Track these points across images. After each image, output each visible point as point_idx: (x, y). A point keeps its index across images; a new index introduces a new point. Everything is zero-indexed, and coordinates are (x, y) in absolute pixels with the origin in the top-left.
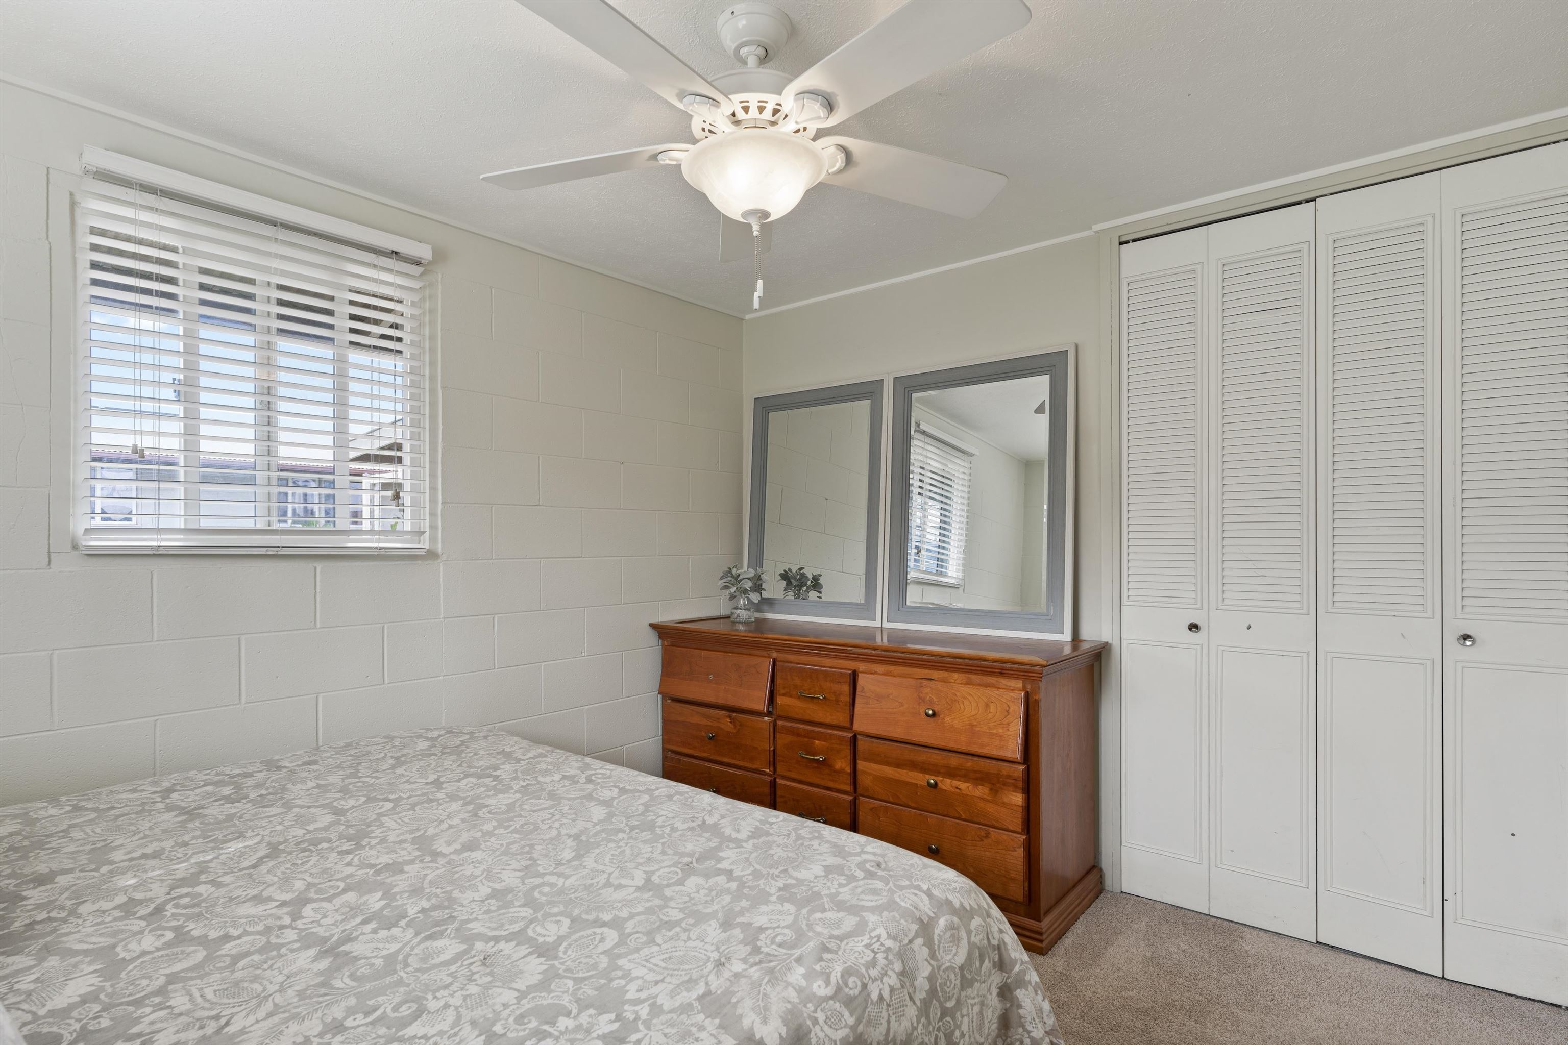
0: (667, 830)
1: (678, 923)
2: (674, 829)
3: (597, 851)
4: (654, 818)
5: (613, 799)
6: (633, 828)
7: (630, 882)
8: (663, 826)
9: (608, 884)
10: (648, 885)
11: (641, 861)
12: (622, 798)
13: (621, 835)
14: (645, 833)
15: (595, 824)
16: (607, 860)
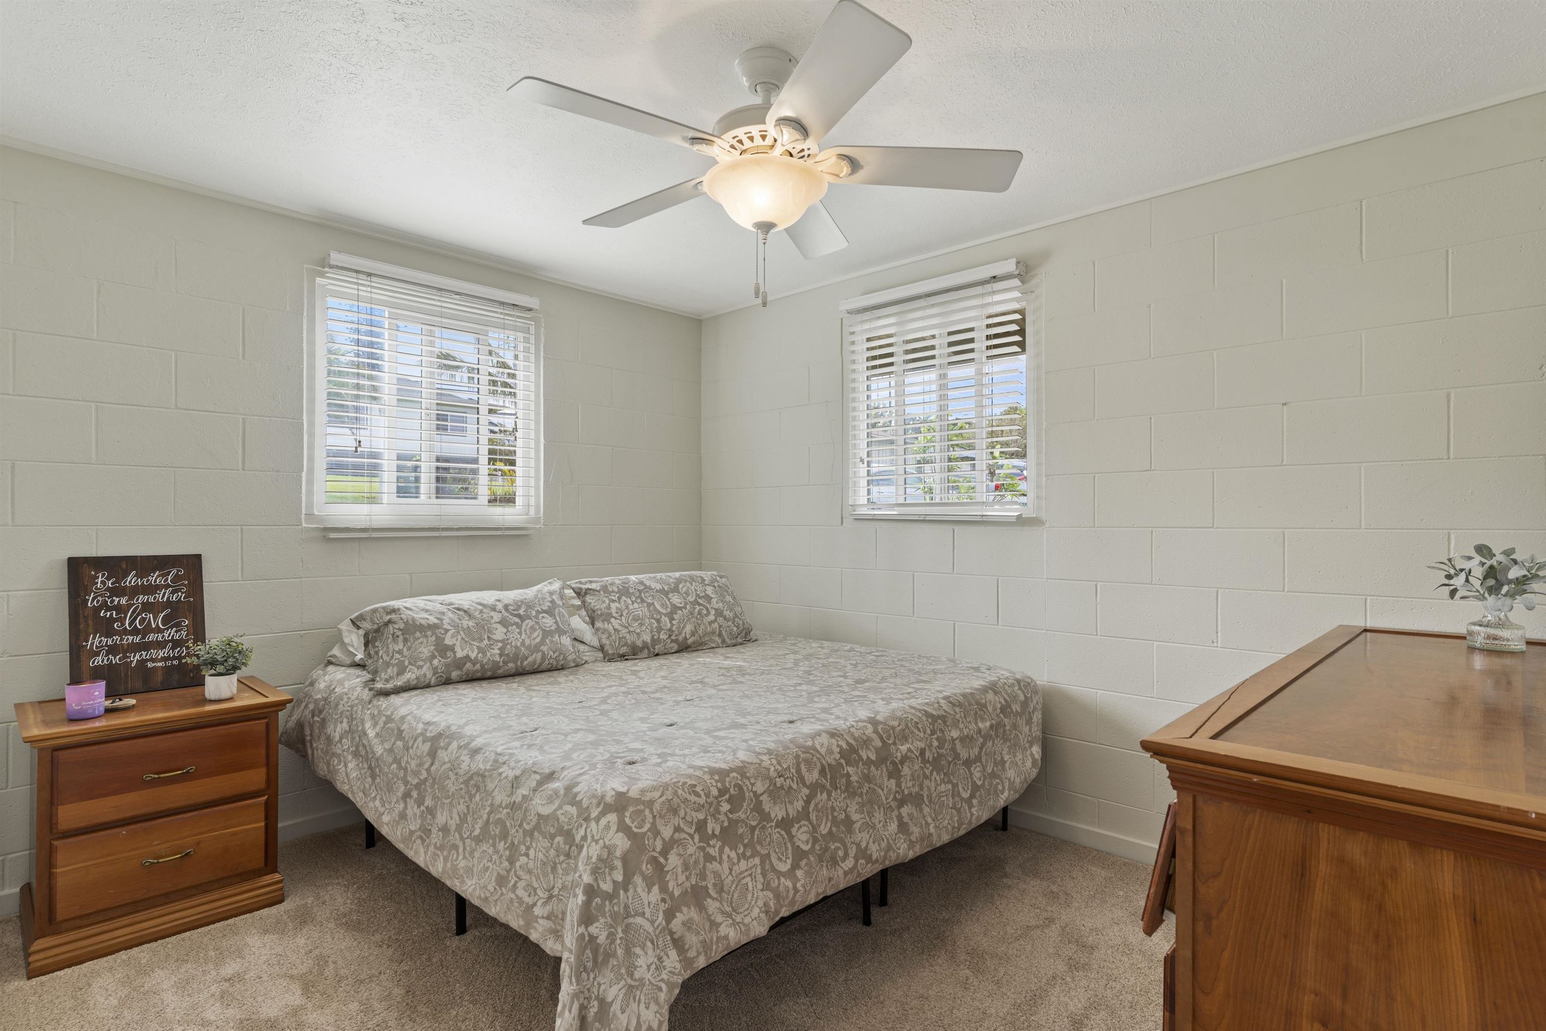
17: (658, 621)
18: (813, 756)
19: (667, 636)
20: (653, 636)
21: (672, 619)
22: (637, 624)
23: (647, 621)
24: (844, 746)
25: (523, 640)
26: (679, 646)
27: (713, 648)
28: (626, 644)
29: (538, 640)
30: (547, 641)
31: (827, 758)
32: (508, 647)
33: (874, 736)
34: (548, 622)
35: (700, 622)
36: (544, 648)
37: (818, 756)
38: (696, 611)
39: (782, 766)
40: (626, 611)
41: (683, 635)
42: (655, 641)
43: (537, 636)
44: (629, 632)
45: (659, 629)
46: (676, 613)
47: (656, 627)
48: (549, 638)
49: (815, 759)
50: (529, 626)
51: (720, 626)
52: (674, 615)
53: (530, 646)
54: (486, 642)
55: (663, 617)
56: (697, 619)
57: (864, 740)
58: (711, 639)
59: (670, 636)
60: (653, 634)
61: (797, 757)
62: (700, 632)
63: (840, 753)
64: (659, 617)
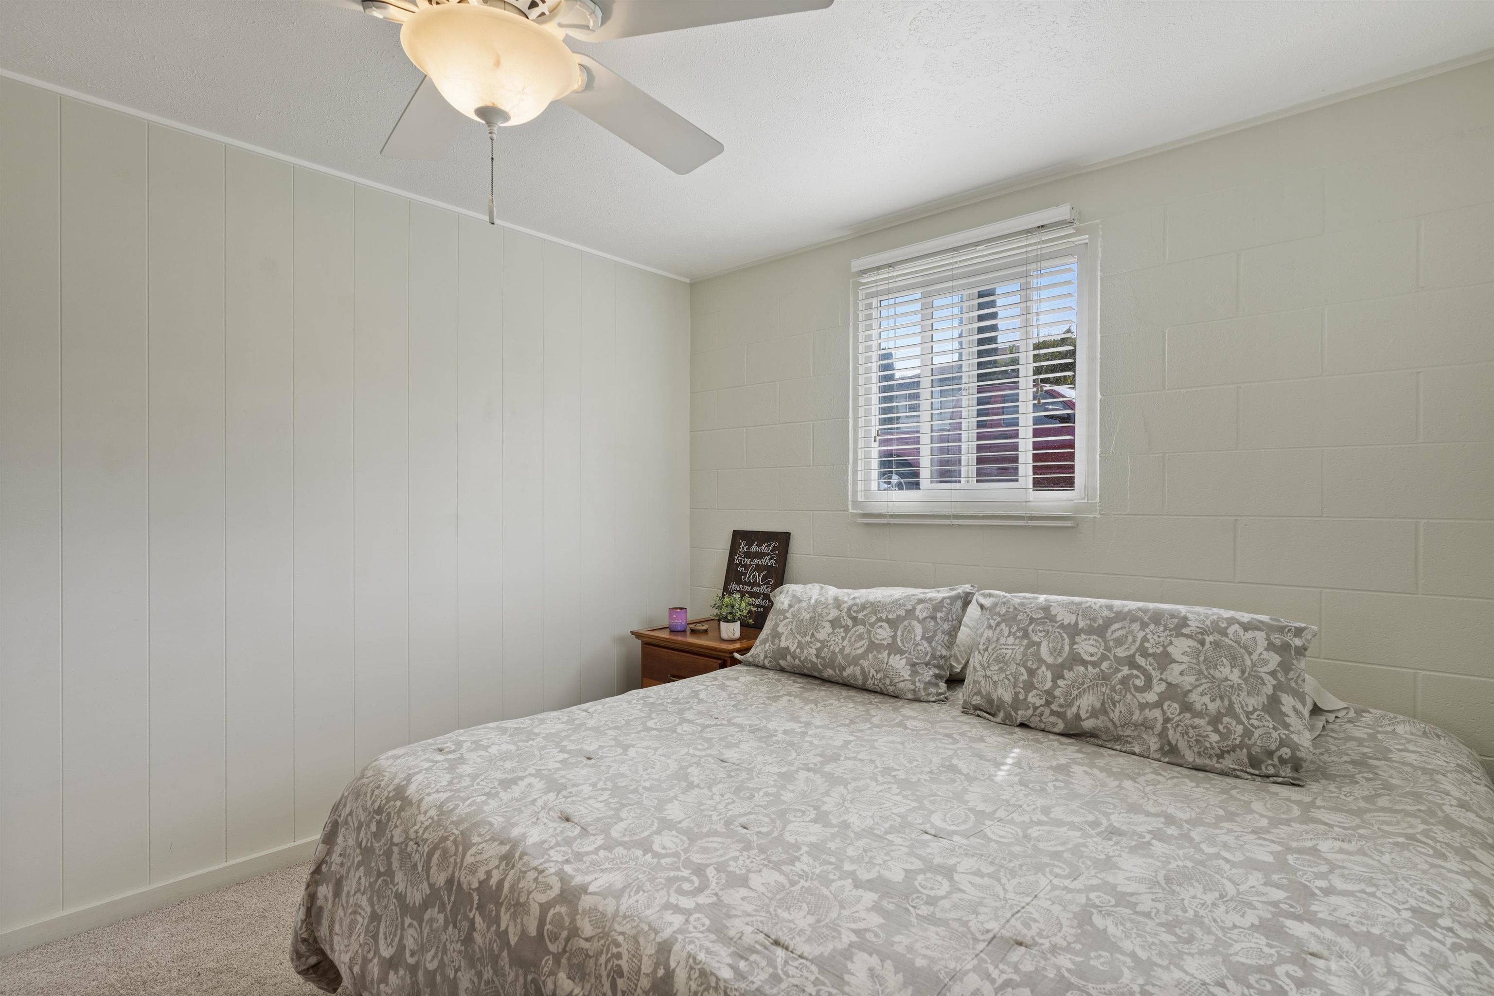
0: (600, 785)
1: (610, 729)
2: (594, 785)
3: (668, 772)
4: (611, 800)
5: (658, 832)
6: (635, 791)
7: (638, 750)
8: (603, 789)
9: (656, 749)
10: (626, 748)
11: (630, 762)
12: (646, 833)
13: (647, 784)
14: (624, 784)
15: (675, 798)
16: (658, 764)
17: (1031, 673)
18: (455, 855)
19: (1043, 702)
20: (1017, 694)
21: (1058, 676)
22: (997, 668)
23: (1013, 667)
24: (493, 881)
25: (844, 647)
26: (1066, 724)
27: (1134, 754)
28: (979, 693)
29: (860, 651)
30: (870, 656)
31: (463, 872)
32: (826, 649)
33: (535, 910)
34: (883, 633)
35: (1117, 698)
36: (865, 663)
37: (458, 860)
38: (1120, 675)
39: (423, 834)
40: (994, 645)
41: (1074, 709)
42: (1017, 703)
43: (861, 646)
44: (986, 676)
45: (1029, 686)
46: (1071, 669)
47: (1024, 681)
48: (875, 652)
49: (452, 860)
50: (858, 633)
51: (1167, 720)
52: (1065, 672)
53: (848, 655)
54: (808, 638)
55: (1044, 668)
56: (1113, 689)
57: (518, 900)
58: (1139, 736)
59: (1048, 703)
60: (1018, 690)
61: (444, 839)
62: (1115, 715)
63: (481, 883)
64: (1034, 667)
